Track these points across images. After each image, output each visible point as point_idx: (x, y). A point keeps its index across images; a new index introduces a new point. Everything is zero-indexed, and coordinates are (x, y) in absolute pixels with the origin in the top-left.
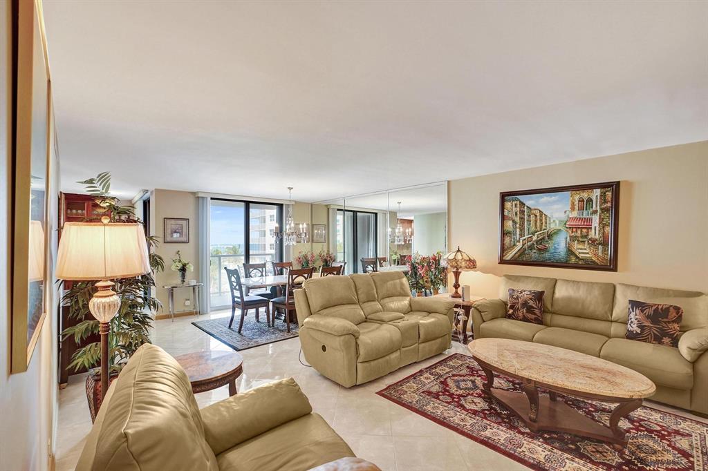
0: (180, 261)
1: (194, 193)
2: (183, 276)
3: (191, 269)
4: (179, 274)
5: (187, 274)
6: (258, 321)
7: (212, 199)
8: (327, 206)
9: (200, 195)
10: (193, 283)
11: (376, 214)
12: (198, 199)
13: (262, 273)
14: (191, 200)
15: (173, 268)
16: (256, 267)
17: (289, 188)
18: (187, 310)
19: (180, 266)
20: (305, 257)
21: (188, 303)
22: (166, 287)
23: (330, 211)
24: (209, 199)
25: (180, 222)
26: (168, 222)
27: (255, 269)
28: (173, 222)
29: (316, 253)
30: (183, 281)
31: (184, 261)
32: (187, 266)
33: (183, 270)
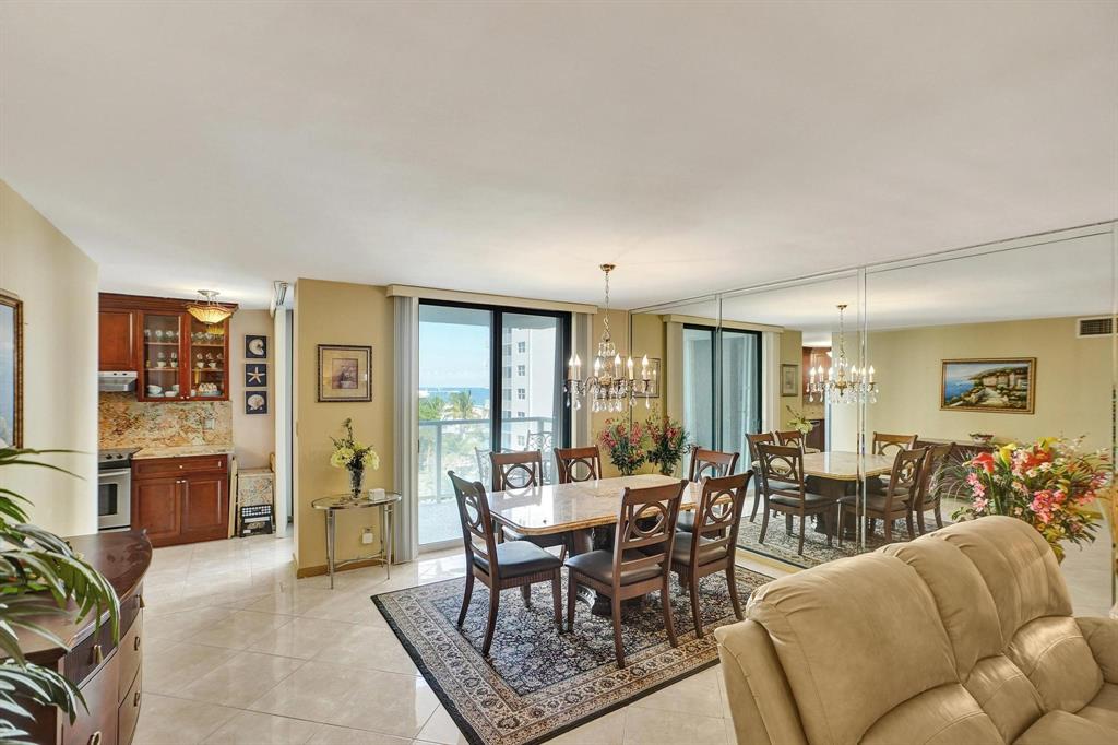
0: (350, 444)
1: (383, 289)
2: (357, 480)
3: (373, 462)
4: (349, 474)
5: (365, 474)
6: (528, 605)
7: (422, 301)
8: (661, 316)
9: (396, 292)
10: (378, 495)
11: (759, 334)
12: (391, 300)
13: (532, 473)
14: (378, 303)
15: (335, 461)
16: (519, 460)
17: (606, 266)
18: (367, 555)
19: (349, 455)
20: (619, 430)
21: (368, 538)
22: (318, 507)
23: (670, 327)
24: (415, 301)
25: (352, 354)
26: (327, 353)
27: (517, 465)
28: (337, 354)
29: (641, 419)
30: (357, 492)
31: (360, 444)
32: (366, 457)
33: (357, 465)
